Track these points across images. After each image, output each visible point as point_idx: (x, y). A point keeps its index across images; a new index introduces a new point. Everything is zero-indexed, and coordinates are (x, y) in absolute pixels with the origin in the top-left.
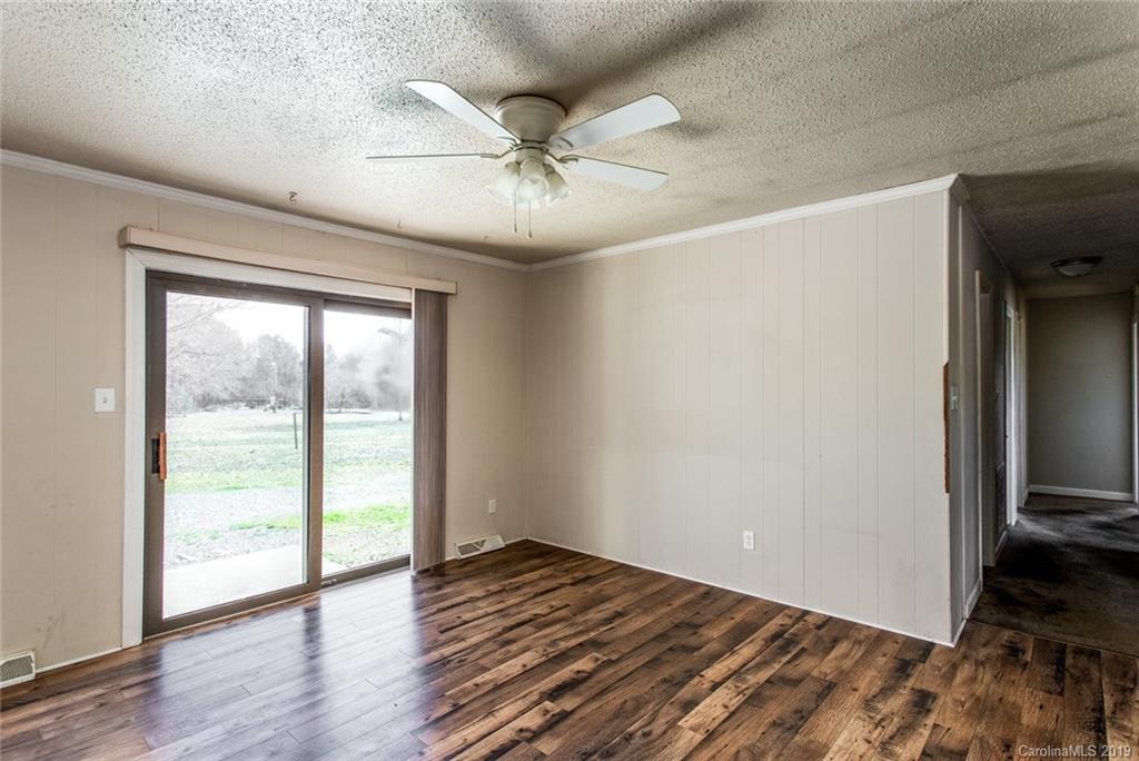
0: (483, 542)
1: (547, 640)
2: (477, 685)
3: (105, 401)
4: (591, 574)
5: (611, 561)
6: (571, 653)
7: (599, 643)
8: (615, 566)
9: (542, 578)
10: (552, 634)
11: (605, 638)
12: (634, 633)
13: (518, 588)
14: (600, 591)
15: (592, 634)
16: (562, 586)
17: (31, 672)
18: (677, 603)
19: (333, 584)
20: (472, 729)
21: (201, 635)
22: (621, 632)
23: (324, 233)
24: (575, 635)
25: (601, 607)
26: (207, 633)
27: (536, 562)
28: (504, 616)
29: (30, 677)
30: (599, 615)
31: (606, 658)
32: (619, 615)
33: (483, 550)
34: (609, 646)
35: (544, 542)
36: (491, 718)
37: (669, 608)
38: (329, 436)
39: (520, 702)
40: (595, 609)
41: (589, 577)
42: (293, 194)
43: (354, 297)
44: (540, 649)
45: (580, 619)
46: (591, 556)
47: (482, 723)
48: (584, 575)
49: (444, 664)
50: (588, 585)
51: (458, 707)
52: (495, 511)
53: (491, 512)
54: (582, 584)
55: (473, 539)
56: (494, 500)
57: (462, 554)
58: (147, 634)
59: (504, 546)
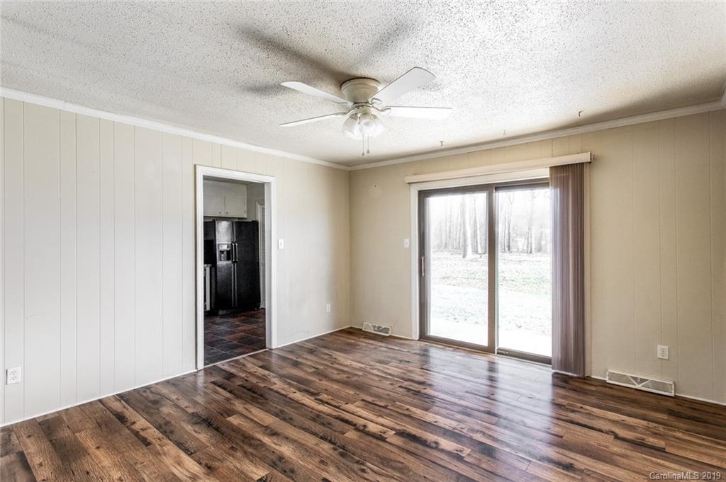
0: (644, 380)
3: (406, 244)
4: (669, 450)
13: (573, 412)
14: (625, 456)
16: (611, 433)
17: (387, 333)
19: (506, 355)
20: (366, 413)
23: (491, 149)
29: (387, 335)
32: (568, 466)
33: (639, 387)
36: (375, 417)
38: (501, 266)
39: (394, 424)
42: (441, 142)
43: (512, 182)
47: (371, 415)
50: (632, 449)
51: (385, 407)
52: (667, 358)
53: (659, 356)
54: (626, 443)
55: (629, 373)
56: (666, 347)
57: (610, 379)
58: (420, 338)
59: (672, 394)
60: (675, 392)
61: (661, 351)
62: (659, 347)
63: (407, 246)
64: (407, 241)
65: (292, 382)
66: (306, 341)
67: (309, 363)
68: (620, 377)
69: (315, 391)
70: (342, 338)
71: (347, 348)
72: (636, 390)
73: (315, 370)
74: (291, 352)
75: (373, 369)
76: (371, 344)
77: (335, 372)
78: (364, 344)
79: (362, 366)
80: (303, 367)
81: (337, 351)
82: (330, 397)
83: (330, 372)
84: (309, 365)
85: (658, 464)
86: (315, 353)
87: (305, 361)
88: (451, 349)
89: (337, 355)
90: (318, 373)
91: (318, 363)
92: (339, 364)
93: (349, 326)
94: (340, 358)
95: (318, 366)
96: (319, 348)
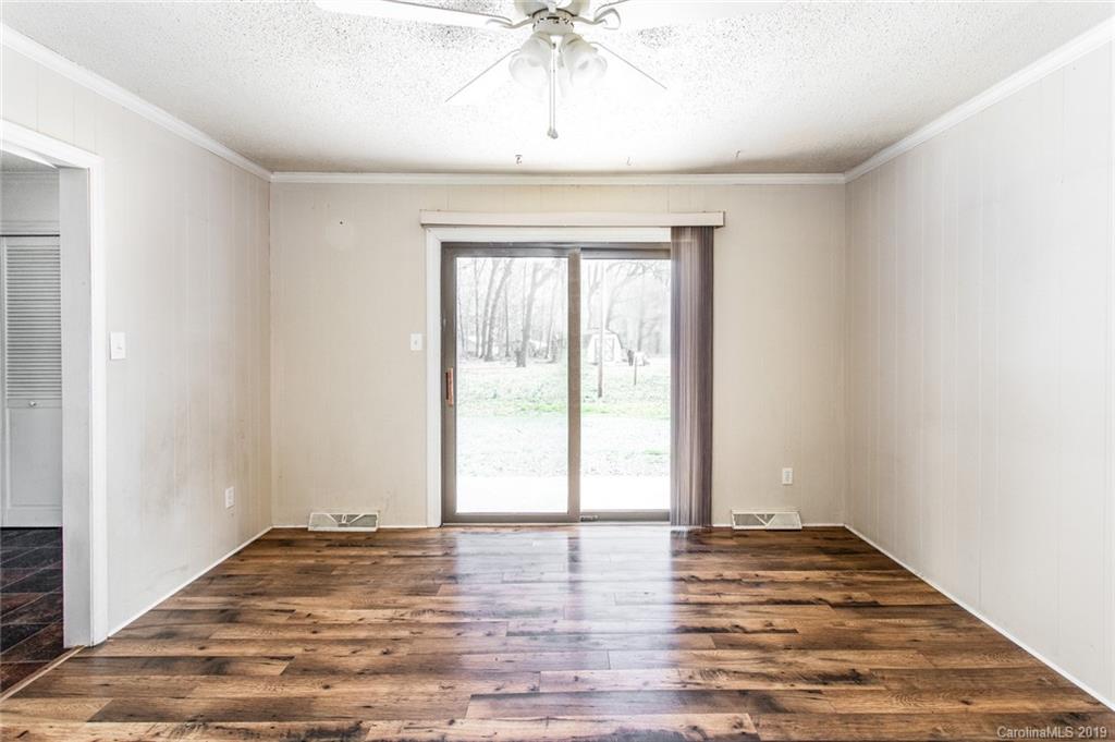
0: (771, 516)
1: (707, 665)
2: (577, 679)
3: (416, 343)
4: (881, 601)
5: (938, 593)
6: (717, 698)
7: (770, 704)
8: (938, 601)
9: (805, 583)
10: (725, 660)
11: (789, 702)
12: (842, 717)
13: (758, 585)
14: (869, 630)
15: (778, 686)
16: (820, 601)
17: (374, 526)
18: (984, 705)
19: (594, 520)
20: (515, 725)
21: (473, 533)
22: (823, 706)
24: (753, 676)
25: (838, 654)
26: (477, 533)
27: (823, 559)
28: (699, 612)
29: (374, 529)
30: (820, 663)
31: (753, 731)
32: (855, 677)
33: (768, 526)
34: (781, 716)
35: (861, 536)
36: (542, 725)
37: (962, 707)
39: (590, 724)
40: (822, 654)
41: (875, 605)
42: (519, 157)
44: (688, 672)
45: (787, 657)
46: (911, 575)
47: (529, 725)
48: (870, 599)
49: (579, 639)
50: (858, 615)
51: (534, 693)
52: (790, 482)
53: (784, 482)
54: (849, 610)
55: (755, 510)
56: (790, 470)
57: (737, 524)
58: (443, 521)
59: (800, 527)
60: (802, 522)
61: (786, 475)
62: (784, 470)
63: (419, 347)
64: (416, 338)
65: (252, 725)
66: (185, 592)
67: (251, 651)
68: (747, 518)
69: (346, 724)
70: (278, 562)
71: (313, 581)
72: (767, 530)
73: (287, 663)
74: (169, 636)
75: (419, 613)
76: (360, 557)
77: (345, 650)
78: (346, 562)
79: (389, 613)
80: (241, 667)
81: (294, 595)
82: (396, 724)
83: (326, 655)
84: (254, 658)
85: (900, 626)
86: (240, 618)
87: (234, 651)
88: (510, 530)
89: (302, 604)
90: (300, 670)
91: (277, 642)
92: (331, 627)
93: (269, 529)
94: (319, 612)
95: (284, 651)
96: (245, 602)
